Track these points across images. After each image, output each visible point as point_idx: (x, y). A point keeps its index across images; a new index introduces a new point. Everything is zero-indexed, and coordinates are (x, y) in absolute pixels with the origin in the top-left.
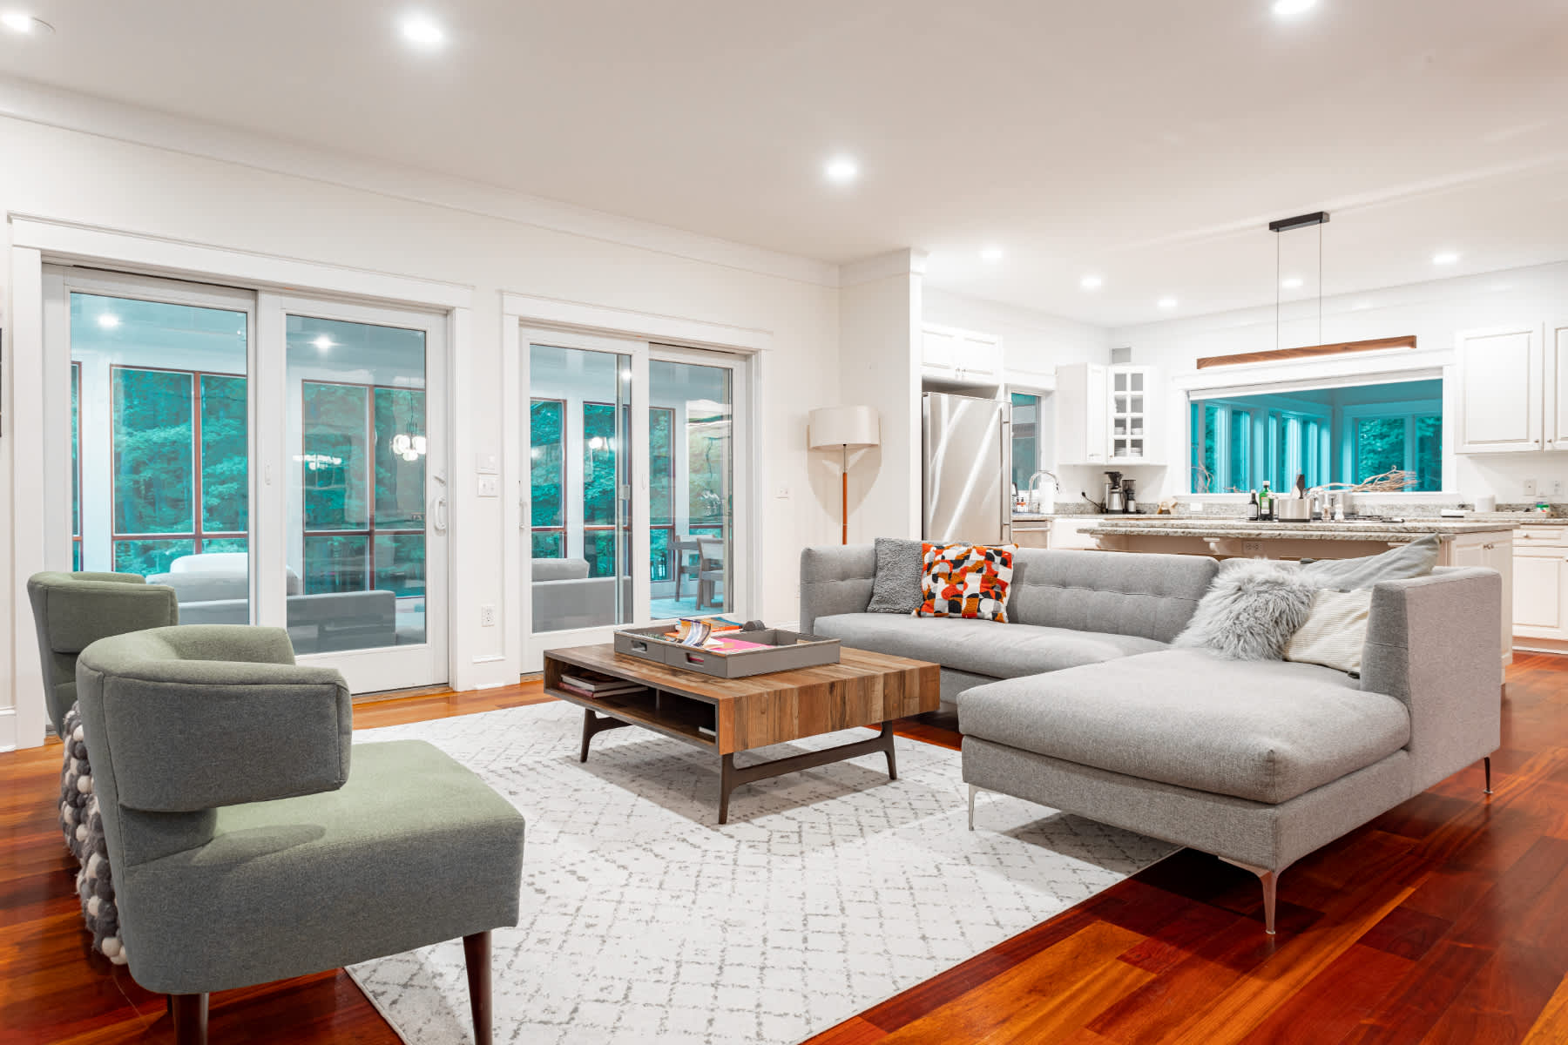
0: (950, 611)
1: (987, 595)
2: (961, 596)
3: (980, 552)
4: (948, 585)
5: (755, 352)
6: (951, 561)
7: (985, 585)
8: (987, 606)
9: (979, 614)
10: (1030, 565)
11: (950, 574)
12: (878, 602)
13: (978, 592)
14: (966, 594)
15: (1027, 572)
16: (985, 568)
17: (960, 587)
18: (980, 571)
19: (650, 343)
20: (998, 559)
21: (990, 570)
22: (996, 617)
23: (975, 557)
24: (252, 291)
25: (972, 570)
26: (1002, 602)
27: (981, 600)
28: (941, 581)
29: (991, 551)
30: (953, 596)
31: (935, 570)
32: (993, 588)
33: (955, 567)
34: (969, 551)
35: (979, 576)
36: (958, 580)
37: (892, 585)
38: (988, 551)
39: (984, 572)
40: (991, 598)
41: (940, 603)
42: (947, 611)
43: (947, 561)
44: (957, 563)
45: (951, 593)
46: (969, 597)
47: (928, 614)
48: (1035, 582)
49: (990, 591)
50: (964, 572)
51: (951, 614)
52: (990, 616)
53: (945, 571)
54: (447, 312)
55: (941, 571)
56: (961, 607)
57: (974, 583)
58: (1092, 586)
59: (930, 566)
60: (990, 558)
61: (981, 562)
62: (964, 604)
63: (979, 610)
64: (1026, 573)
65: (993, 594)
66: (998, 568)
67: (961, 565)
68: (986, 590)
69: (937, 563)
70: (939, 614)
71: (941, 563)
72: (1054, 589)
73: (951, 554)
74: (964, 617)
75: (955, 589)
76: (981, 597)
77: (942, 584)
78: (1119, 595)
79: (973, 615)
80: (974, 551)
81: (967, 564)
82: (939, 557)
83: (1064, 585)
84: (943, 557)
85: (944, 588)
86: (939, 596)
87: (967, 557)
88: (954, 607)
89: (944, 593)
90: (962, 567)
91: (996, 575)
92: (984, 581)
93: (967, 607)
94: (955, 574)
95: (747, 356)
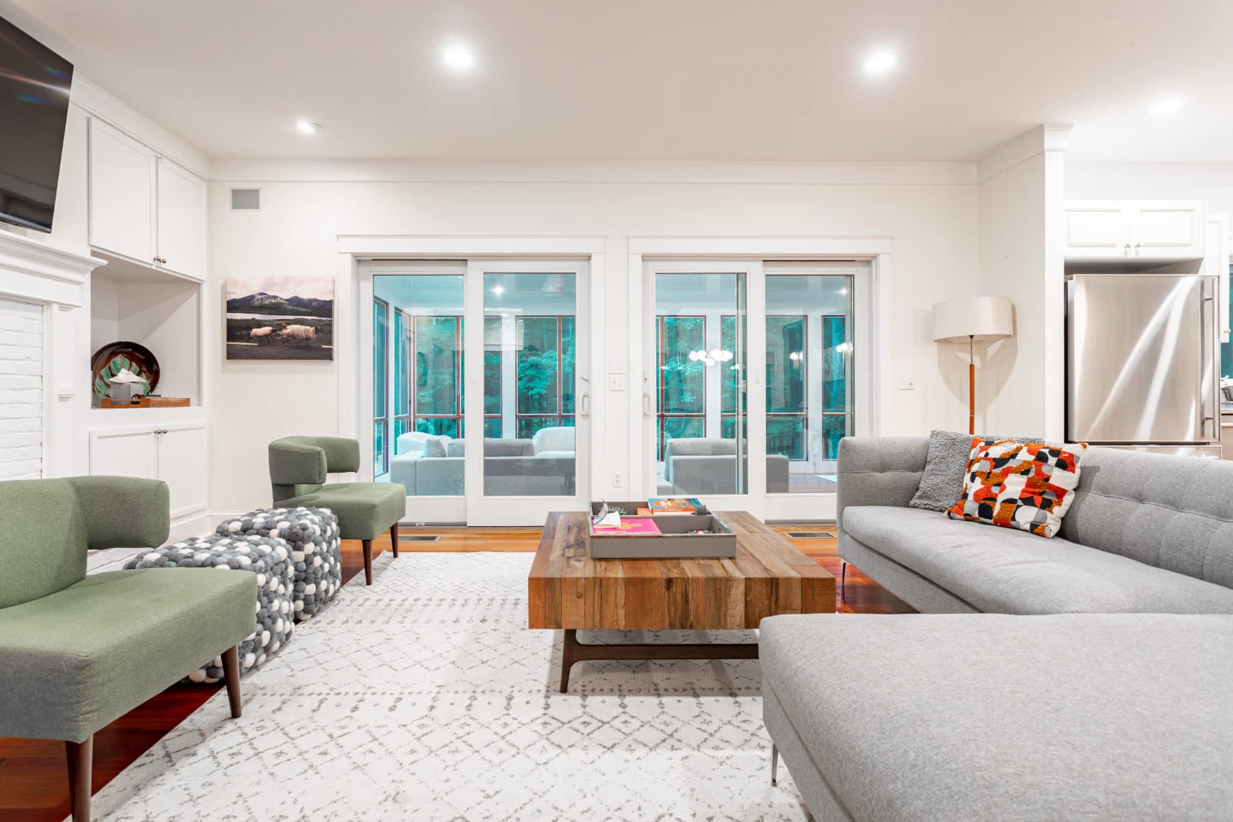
0: (981, 515)
1: (1028, 501)
2: (995, 500)
3: (1030, 452)
4: (983, 486)
5: (875, 257)
6: (994, 460)
7: (1030, 490)
8: (1026, 515)
9: (1012, 523)
10: (1102, 469)
11: (990, 473)
12: (920, 497)
13: (1017, 498)
14: (1001, 498)
15: (1097, 478)
16: (1033, 469)
17: (995, 490)
18: (1026, 472)
19: (764, 261)
20: (1052, 460)
21: (1039, 472)
22: (1036, 529)
23: (1025, 456)
24: (463, 261)
25: (1016, 471)
26: (1051, 512)
27: (1019, 507)
28: (978, 480)
29: (1046, 451)
30: (985, 499)
31: (975, 468)
32: (1041, 494)
33: (996, 467)
34: (1019, 449)
35: (1024, 479)
36: (996, 481)
37: (937, 480)
38: (1042, 450)
39: (1032, 474)
40: (1035, 506)
41: (971, 506)
42: (976, 515)
43: (989, 459)
44: (999, 462)
45: (983, 496)
46: (1003, 502)
47: (958, 516)
48: (1105, 492)
49: (1035, 497)
50: (1006, 473)
51: (982, 519)
52: (1028, 527)
53: (984, 470)
54: (588, 258)
55: (980, 470)
56: (992, 512)
57: (1015, 486)
58: (1175, 504)
59: (972, 463)
60: (1041, 458)
61: (1029, 463)
62: (997, 509)
63: (1013, 519)
64: (1096, 480)
65: (1038, 499)
66: (1051, 471)
67: (1005, 464)
68: (1030, 495)
69: (978, 460)
70: (968, 518)
71: (982, 461)
72: (1127, 503)
73: (995, 452)
74: (996, 524)
75: (990, 491)
76: (1020, 503)
77: (978, 485)
78: (1212, 521)
79: (1006, 523)
80: (1025, 449)
81: (1012, 464)
82: (982, 454)
83: (1140, 499)
84: (987, 454)
85: (978, 488)
86: (971, 497)
87: (1013, 456)
88: (985, 511)
89: (976, 495)
90: (1005, 467)
91: (1047, 479)
92: (1029, 484)
93: (999, 512)
94: (995, 474)
95: (868, 261)
